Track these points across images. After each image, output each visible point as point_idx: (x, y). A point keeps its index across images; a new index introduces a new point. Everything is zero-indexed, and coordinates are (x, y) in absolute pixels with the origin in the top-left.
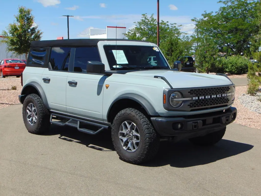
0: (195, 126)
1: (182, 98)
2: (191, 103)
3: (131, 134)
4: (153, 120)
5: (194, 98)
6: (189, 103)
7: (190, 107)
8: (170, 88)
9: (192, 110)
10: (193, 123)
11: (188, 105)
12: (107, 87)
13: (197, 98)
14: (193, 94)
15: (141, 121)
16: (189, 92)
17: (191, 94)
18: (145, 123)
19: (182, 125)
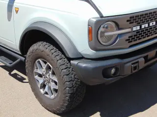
0: (135, 68)
1: (117, 30)
2: (129, 37)
3: (48, 76)
4: (74, 65)
5: (134, 29)
6: (127, 37)
7: (129, 42)
8: (99, 16)
9: (131, 46)
10: (132, 64)
11: (127, 40)
12: (17, 12)
13: (138, 28)
14: (133, 23)
15: (58, 64)
16: (128, 21)
17: (130, 23)
18: (64, 67)
19: (117, 69)
